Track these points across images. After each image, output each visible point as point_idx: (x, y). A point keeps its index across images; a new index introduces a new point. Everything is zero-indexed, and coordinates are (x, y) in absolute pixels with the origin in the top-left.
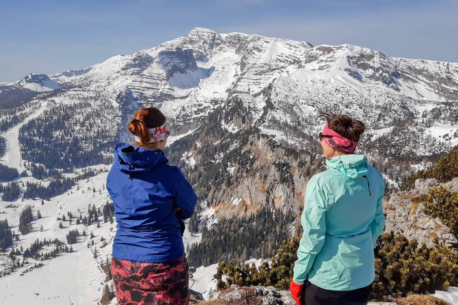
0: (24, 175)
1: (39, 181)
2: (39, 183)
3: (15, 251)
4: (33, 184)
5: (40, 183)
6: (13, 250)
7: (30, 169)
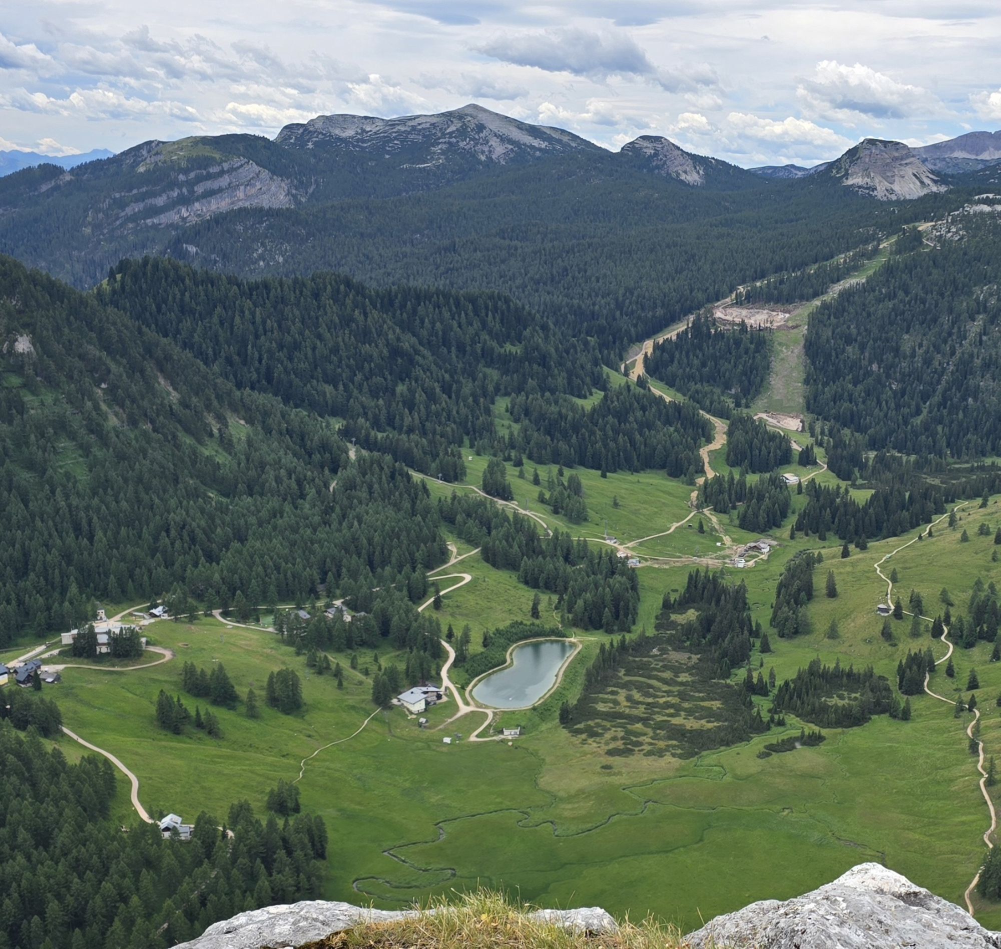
0: (807, 459)
1: (843, 484)
2: (842, 490)
3: (755, 680)
4: (827, 490)
5: (847, 491)
6: (750, 677)
7: (825, 445)
